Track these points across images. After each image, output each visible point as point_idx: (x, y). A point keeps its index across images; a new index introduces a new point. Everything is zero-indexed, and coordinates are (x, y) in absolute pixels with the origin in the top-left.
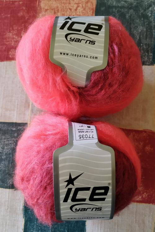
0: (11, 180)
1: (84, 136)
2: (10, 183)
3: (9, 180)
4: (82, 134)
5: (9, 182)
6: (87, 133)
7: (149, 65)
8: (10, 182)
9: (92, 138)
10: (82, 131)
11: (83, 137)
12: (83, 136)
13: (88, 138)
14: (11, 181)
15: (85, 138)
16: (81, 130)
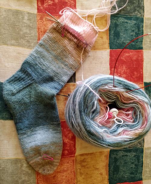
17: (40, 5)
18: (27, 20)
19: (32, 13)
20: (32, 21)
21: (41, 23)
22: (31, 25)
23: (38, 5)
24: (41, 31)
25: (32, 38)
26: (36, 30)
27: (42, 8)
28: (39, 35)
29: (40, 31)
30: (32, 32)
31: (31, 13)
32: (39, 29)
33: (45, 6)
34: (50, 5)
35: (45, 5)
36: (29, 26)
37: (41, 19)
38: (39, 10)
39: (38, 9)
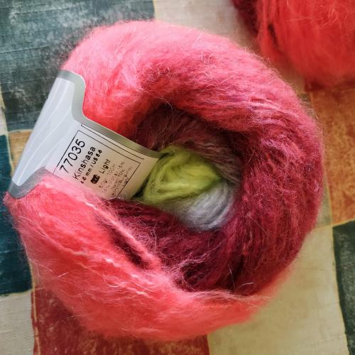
0: (24, 93)
1: (75, 152)
2: (17, 94)
3: (24, 88)
4: (85, 151)
5: (20, 90)
6: (79, 162)
7: (349, 346)
8: (19, 92)
9: (62, 163)
10: (92, 157)
11: (77, 149)
12: (78, 151)
13: (66, 156)
14: (23, 95)
15: (70, 150)
16: (94, 156)
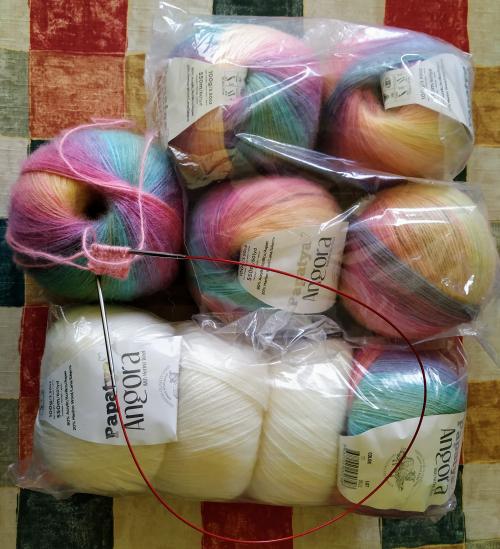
17: (38, 31)
18: (6, 68)
19: (19, 50)
20: (17, 71)
21: (40, 73)
22: (14, 79)
23: (32, 33)
24: (39, 94)
25: (16, 109)
26: (26, 91)
27: (41, 37)
28: (33, 101)
29: (35, 93)
30: (16, 95)
31: (14, 51)
32: (33, 87)
33: (49, 32)
34: (62, 30)
35: (51, 30)
36: (10, 83)
37: (40, 63)
38: (35, 42)
39: (33, 41)
